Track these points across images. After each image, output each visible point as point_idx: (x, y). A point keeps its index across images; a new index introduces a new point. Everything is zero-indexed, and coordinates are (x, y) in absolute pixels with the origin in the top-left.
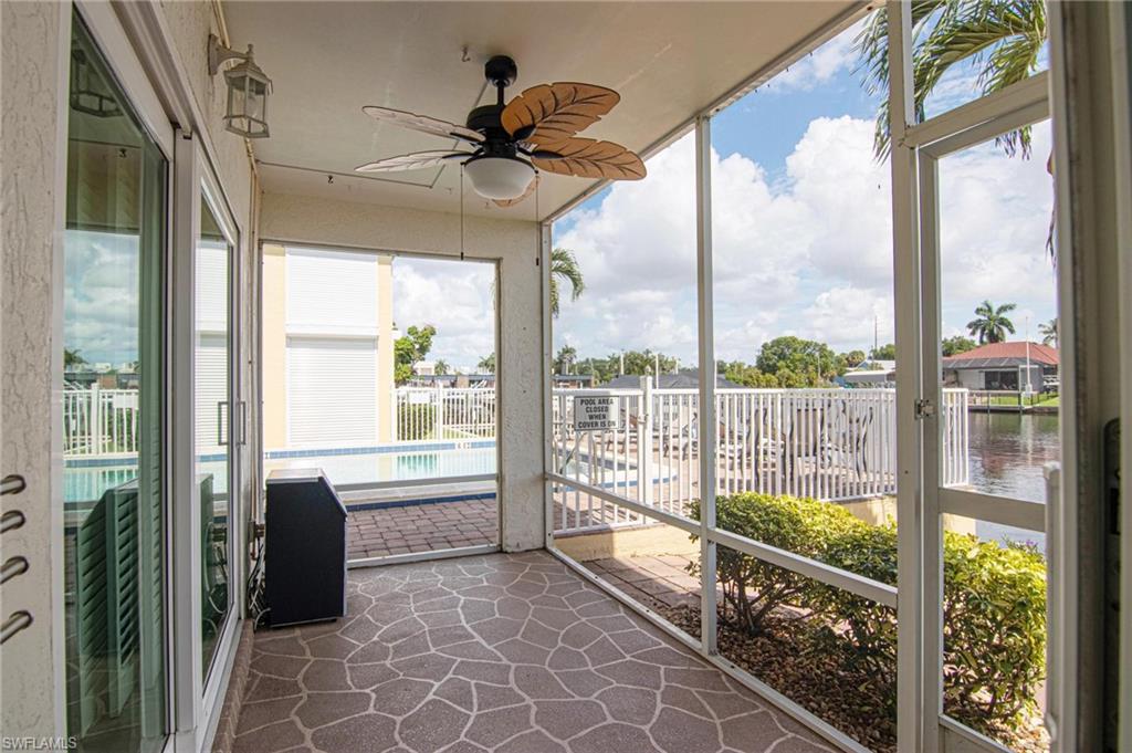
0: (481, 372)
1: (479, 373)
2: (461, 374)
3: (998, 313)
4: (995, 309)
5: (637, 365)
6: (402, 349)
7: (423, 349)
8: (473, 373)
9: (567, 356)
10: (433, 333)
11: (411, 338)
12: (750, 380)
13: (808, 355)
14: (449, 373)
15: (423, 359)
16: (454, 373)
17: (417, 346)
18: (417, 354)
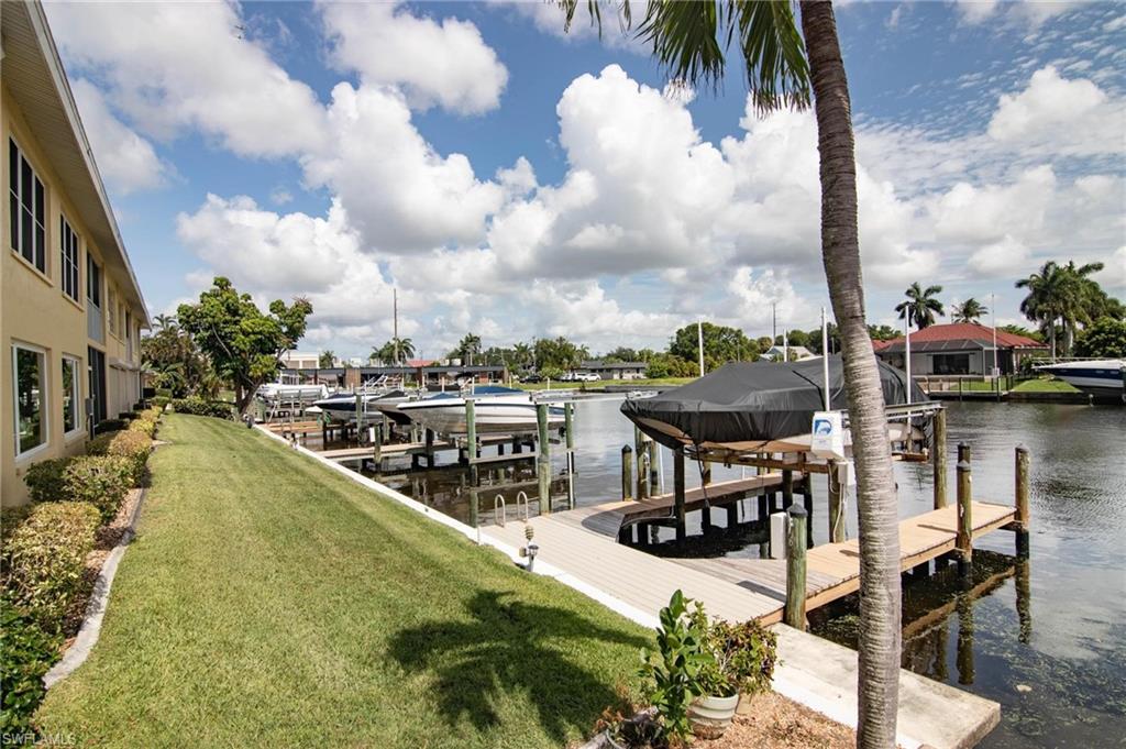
0: (376, 364)
1: (373, 365)
2: (350, 367)
3: (925, 295)
4: (923, 290)
5: (550, 354)
6: (260, 333)
7: (294, 333)
8: (364, 365)
9: (470, 345)
10: (309, 310)
11: (275, 317)
12: (673, 367)
13: (723, 341)
14: (336, 366)
15: (294, 347)
16: (342, 366)
17: (285, 329)
18: (285, 340)
